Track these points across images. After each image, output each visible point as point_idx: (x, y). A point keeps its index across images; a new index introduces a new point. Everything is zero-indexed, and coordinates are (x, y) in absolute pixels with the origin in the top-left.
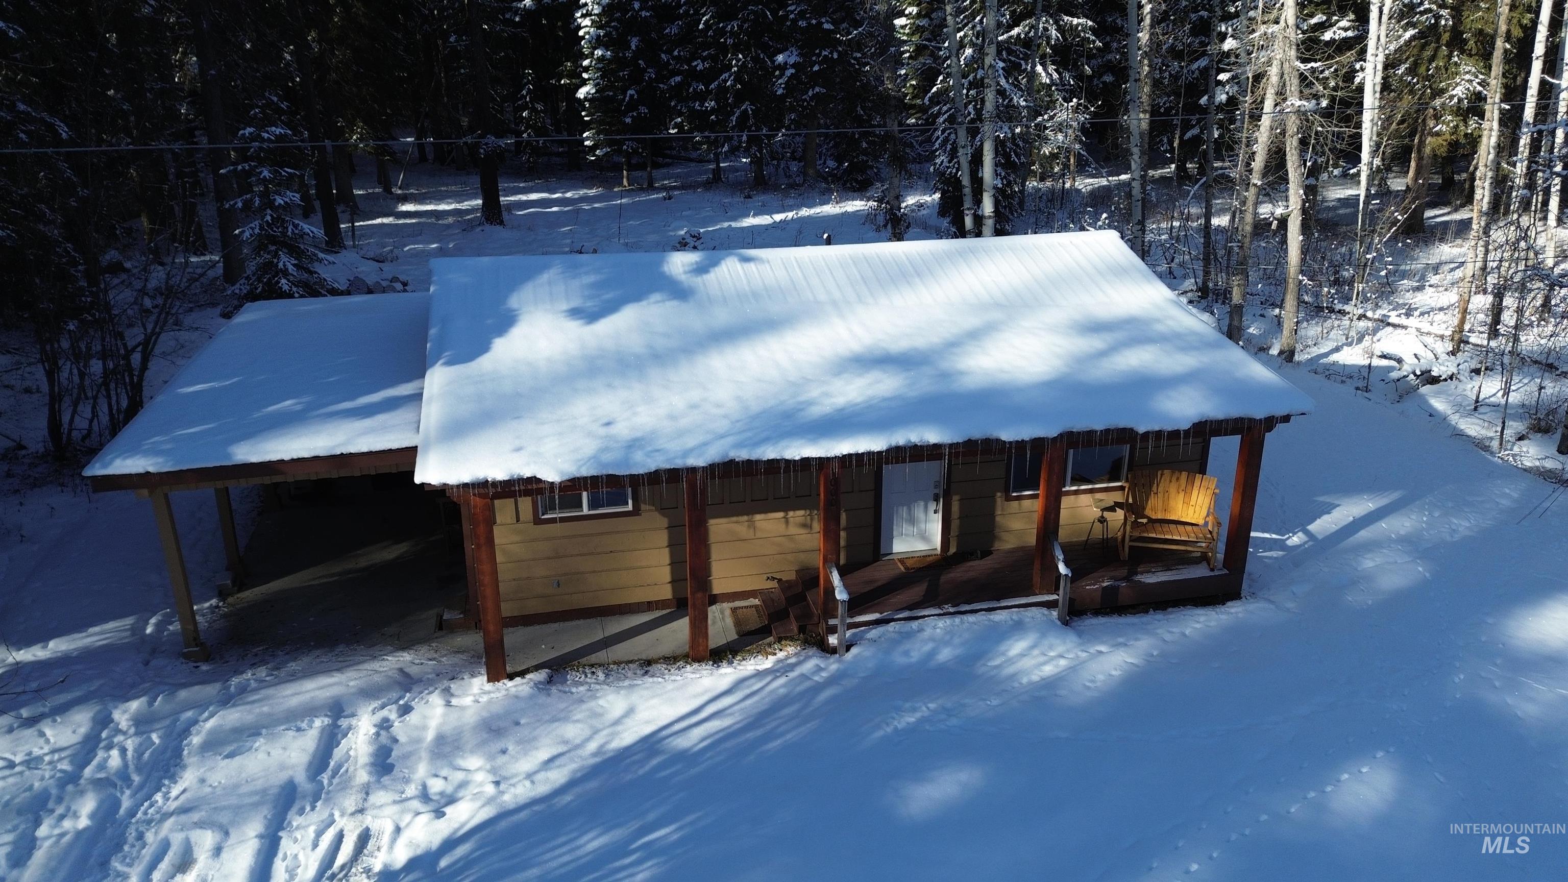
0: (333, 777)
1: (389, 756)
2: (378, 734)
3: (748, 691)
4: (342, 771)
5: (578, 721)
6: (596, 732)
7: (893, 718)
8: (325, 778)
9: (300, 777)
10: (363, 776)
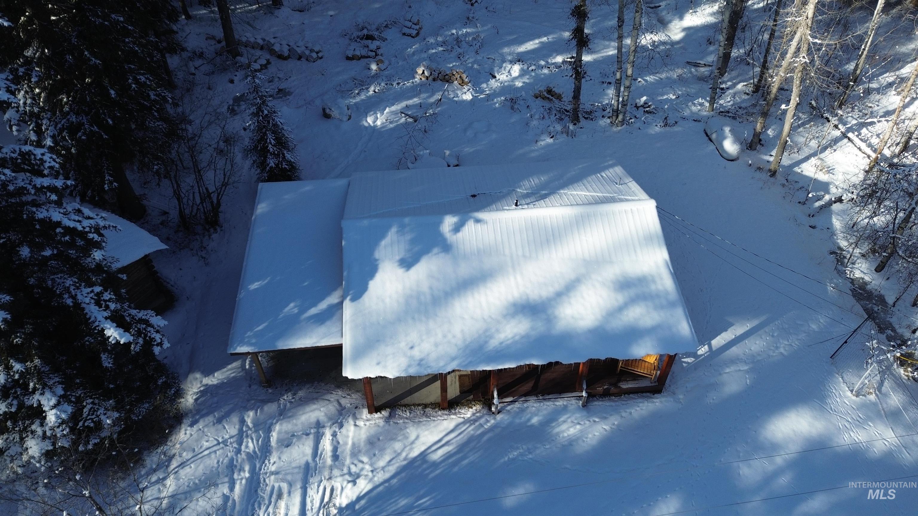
0: (320, 459)
1: (337, 451)
2: (333, 440)
3: (460, 431)
4: (323, 456)
5: (399, 441)
6: (405, 447)
7: (509, 452)
8: (317, 459)
9: (310, 459)
10: (329, 461)
